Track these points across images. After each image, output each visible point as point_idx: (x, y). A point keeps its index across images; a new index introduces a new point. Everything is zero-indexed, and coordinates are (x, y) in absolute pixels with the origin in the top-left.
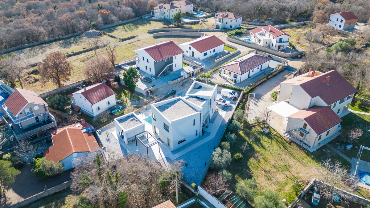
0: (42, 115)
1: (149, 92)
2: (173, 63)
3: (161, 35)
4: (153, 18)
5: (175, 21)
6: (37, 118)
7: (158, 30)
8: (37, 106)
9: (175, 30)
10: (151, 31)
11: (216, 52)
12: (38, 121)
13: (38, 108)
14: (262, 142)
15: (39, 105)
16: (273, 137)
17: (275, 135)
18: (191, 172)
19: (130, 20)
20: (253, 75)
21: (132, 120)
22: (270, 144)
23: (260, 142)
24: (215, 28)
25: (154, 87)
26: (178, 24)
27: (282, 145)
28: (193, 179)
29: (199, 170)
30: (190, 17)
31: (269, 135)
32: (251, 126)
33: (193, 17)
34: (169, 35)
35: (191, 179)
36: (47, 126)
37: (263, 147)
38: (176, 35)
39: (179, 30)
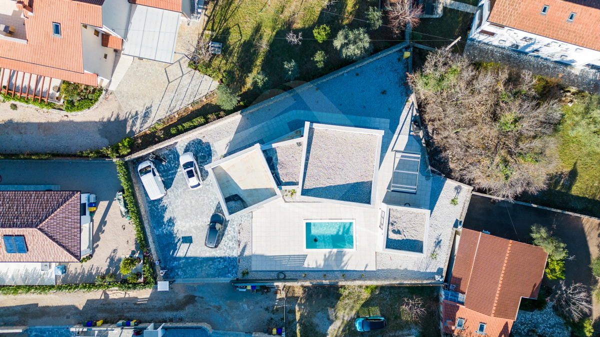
14: (245, 38)
16: (221, 30)
18: (386, 80)
22: (240, 25)
27: (229, 8)
28: (393, 69)
29: (372, 75)
31: (221, 39)
35: (396, 70)
37: (257, 29)
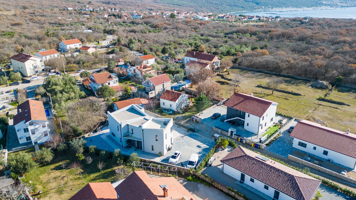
0: (152, 89)
2: (244, 119)
13: (152, 85)
25: (200, 120)
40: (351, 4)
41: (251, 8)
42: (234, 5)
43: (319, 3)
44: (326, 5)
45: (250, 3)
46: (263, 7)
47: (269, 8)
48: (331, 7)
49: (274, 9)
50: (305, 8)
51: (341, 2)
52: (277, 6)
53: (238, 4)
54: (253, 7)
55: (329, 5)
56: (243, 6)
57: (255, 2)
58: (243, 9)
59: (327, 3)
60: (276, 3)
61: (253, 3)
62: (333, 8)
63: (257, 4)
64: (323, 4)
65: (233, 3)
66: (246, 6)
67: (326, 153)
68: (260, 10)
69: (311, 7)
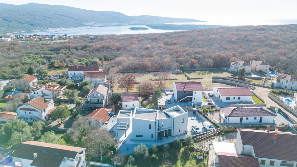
0: (101, 99)
1: (162, 108)
2: (192, 96)
3: (219, 81)
4: (229, 70)
5: (240, 74)
6: (98, 100)
7: (221, 78)
8: (100, 94)
9: (234, 80)
10: (215, 78)
11: (241, 100)
12: (98, 102)
13: (100, 95)
14: (188, 162)
15: (101, 94)
16: (200, 163)
17: (204, 163)
19: (210, 69)
20: (248, 123)
21: (127, 114)
23: (186, 161)
24: (271, 85)
25: (166, 106)
26: (241, 77)
30: (260, 74)
31: (199, 161)
32: (195, 150)
33: (262, 75)
34: (226, 82)
36: (99, 105)
38: (231, 83)
39: (237, 81)
40: (102, 25)
41: (27, 29)
42: (8, 26)
43: (82, 24)
44: (87, 26)
45: (24, 24)
46: (39, 28)
47: (44, 28)
48: (91, 27)
49: (49, 29)
50: (74, 28)
51: (96, 24)
52: (50, 27)
53: (13, 26)
54: (29, 28)
55: (89, 26)
56: (18, 27)
57: (29, 23)
58: (20, 30)
59: (87, 24)
60: (48, 24)
61: (28, 24)
62: (92, 28)
63: (32, 25)
64: (84, 25)
65: (6, 24)
66: (21, 27)
67: (239, 98)
68: (36, 30)
69: (77, 27)
